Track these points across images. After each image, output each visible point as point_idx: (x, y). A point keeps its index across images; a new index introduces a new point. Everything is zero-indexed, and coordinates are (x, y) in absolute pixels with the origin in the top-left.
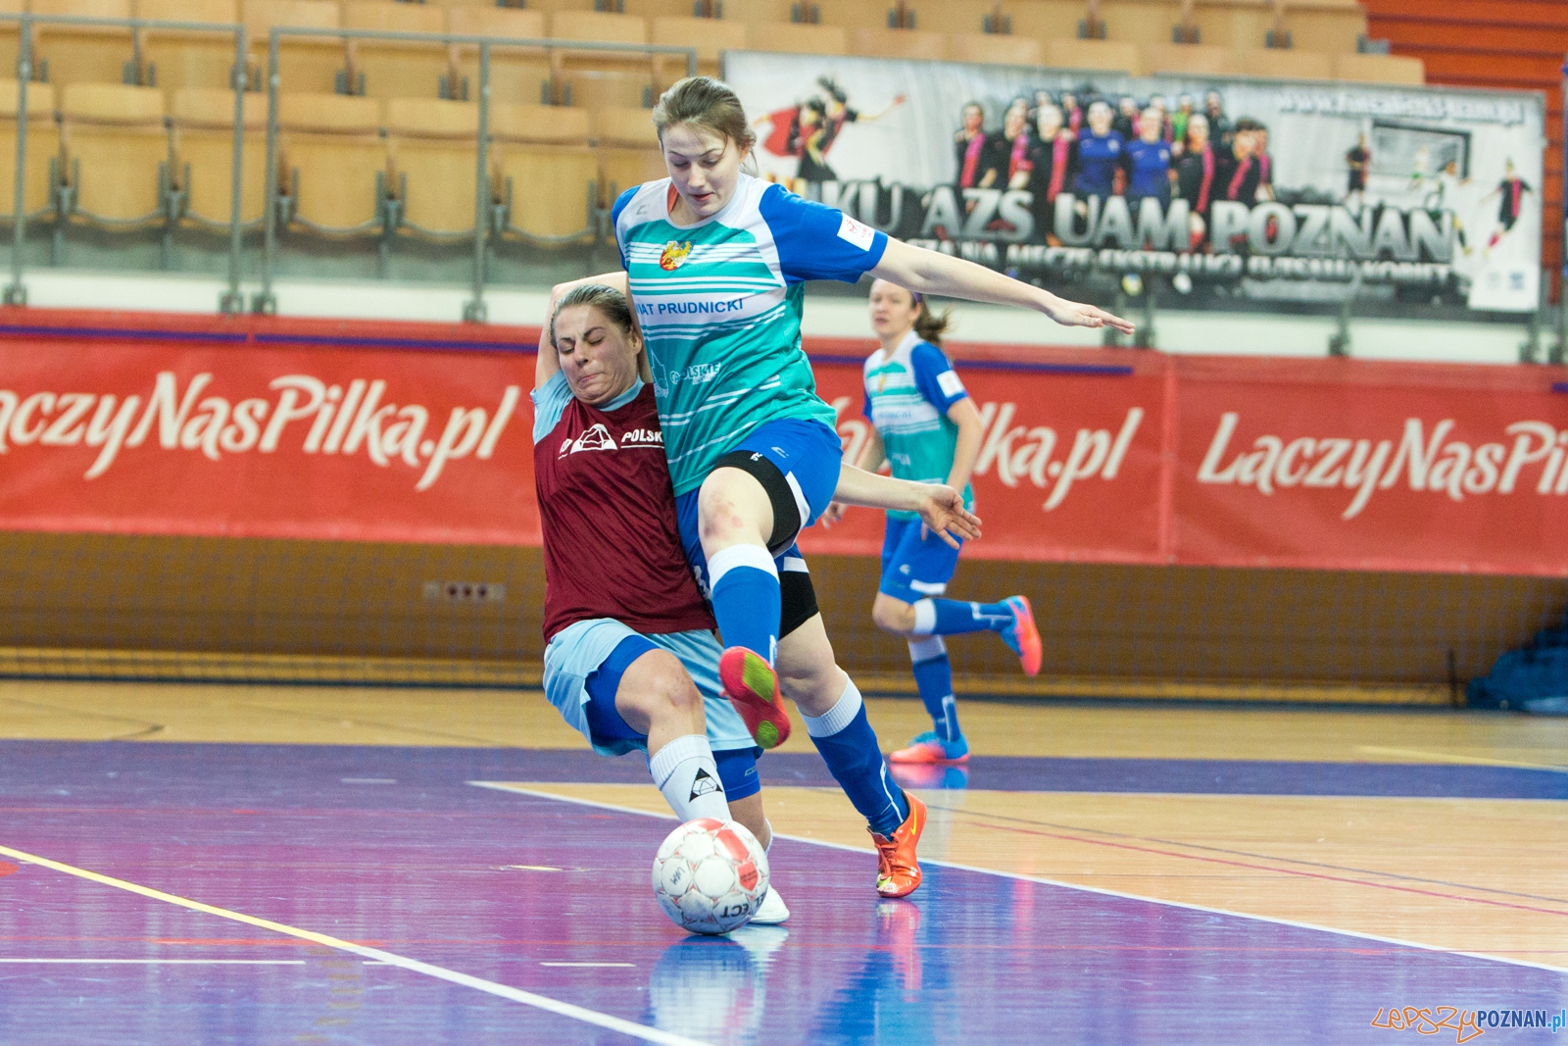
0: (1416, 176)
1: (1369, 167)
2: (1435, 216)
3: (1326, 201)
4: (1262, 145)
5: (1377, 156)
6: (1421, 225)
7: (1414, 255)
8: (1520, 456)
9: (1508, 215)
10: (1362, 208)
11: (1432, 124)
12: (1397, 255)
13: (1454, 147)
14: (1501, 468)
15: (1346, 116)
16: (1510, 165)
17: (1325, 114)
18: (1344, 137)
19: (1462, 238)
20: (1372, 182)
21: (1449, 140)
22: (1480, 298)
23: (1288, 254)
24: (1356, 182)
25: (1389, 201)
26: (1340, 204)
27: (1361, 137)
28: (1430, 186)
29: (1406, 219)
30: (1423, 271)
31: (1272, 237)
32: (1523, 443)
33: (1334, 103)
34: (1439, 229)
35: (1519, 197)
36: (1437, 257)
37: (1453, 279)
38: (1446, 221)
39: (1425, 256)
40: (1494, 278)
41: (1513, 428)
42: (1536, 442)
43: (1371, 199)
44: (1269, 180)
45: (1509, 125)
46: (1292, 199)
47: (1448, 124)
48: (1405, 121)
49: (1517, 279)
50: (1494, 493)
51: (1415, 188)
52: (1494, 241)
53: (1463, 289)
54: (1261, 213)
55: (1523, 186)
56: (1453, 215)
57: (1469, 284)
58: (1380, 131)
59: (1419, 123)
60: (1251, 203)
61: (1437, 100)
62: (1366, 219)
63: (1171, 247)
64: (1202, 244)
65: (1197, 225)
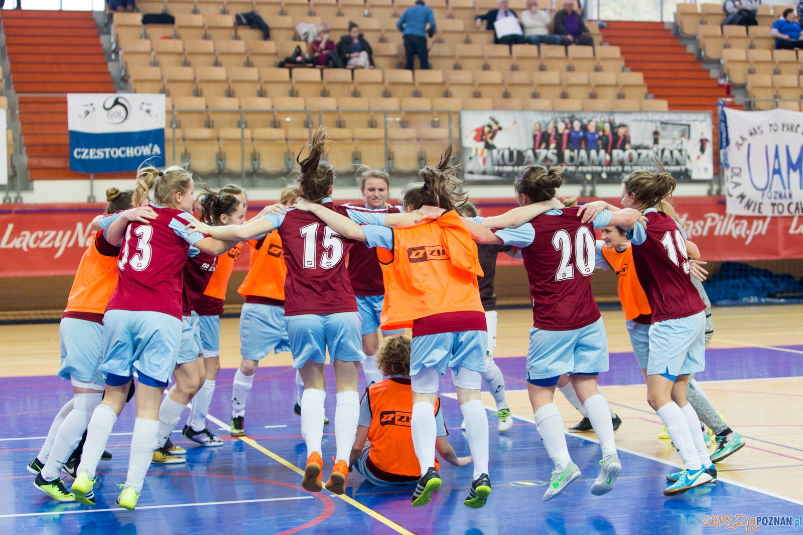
0: (674, 139)
1: (660, 137)
2: (680, 151)
3: (647, 148)
4: (627, 132)
5: (662, 133)
6: (676, 154)
7: (674, 163)
8: (709, 224)
9: (702, 150)
10: (658, 149)
11: (678, 122)
12: (669, 163)
13: (685, 129)
14: (703, 228)
15: (652, 121)
16: (702, 134)
17: (646, 121)
18: (652, 128)
19: (689, 157)
20: (661, 141)
21: (684, 127)
22: (695, 176)
23: (636, 165)
24: (656, 142)
25: (666, 147)
26: (651, 149)
27: (657, 127)
28: (678, 142)
29: (671, 152)
30: (677, 168)
31: (631, 160)
32: (709, 220)
33: (648, 117)
34: (682, 155)
35: (705, 144)
36: (682, 163)
37: (687, 170)
38: (684, 152)
39: (678, 163)
40: (699, 169)
41: (706, 215)
42: (713, 219)
43: (660, 147)
44: (629, 142)
45: (702, 121)
46: (636, 148)
47: (683, 122)
48: (671, 122)
49: (706, 169)
50: (701, 236)
51: (674, 142)
52: (698, 158)
53: (690, 173)
54: (627, 153)
55: (707, 140)
56: (686, 150)
57: (691, 171)
58: (663, 126)
59: (674, 122)
60: (624, 150)
61: (679, 115)
62: (660, 153)
63: (600, 165)
64: (610, 163)
65: (608, 157)
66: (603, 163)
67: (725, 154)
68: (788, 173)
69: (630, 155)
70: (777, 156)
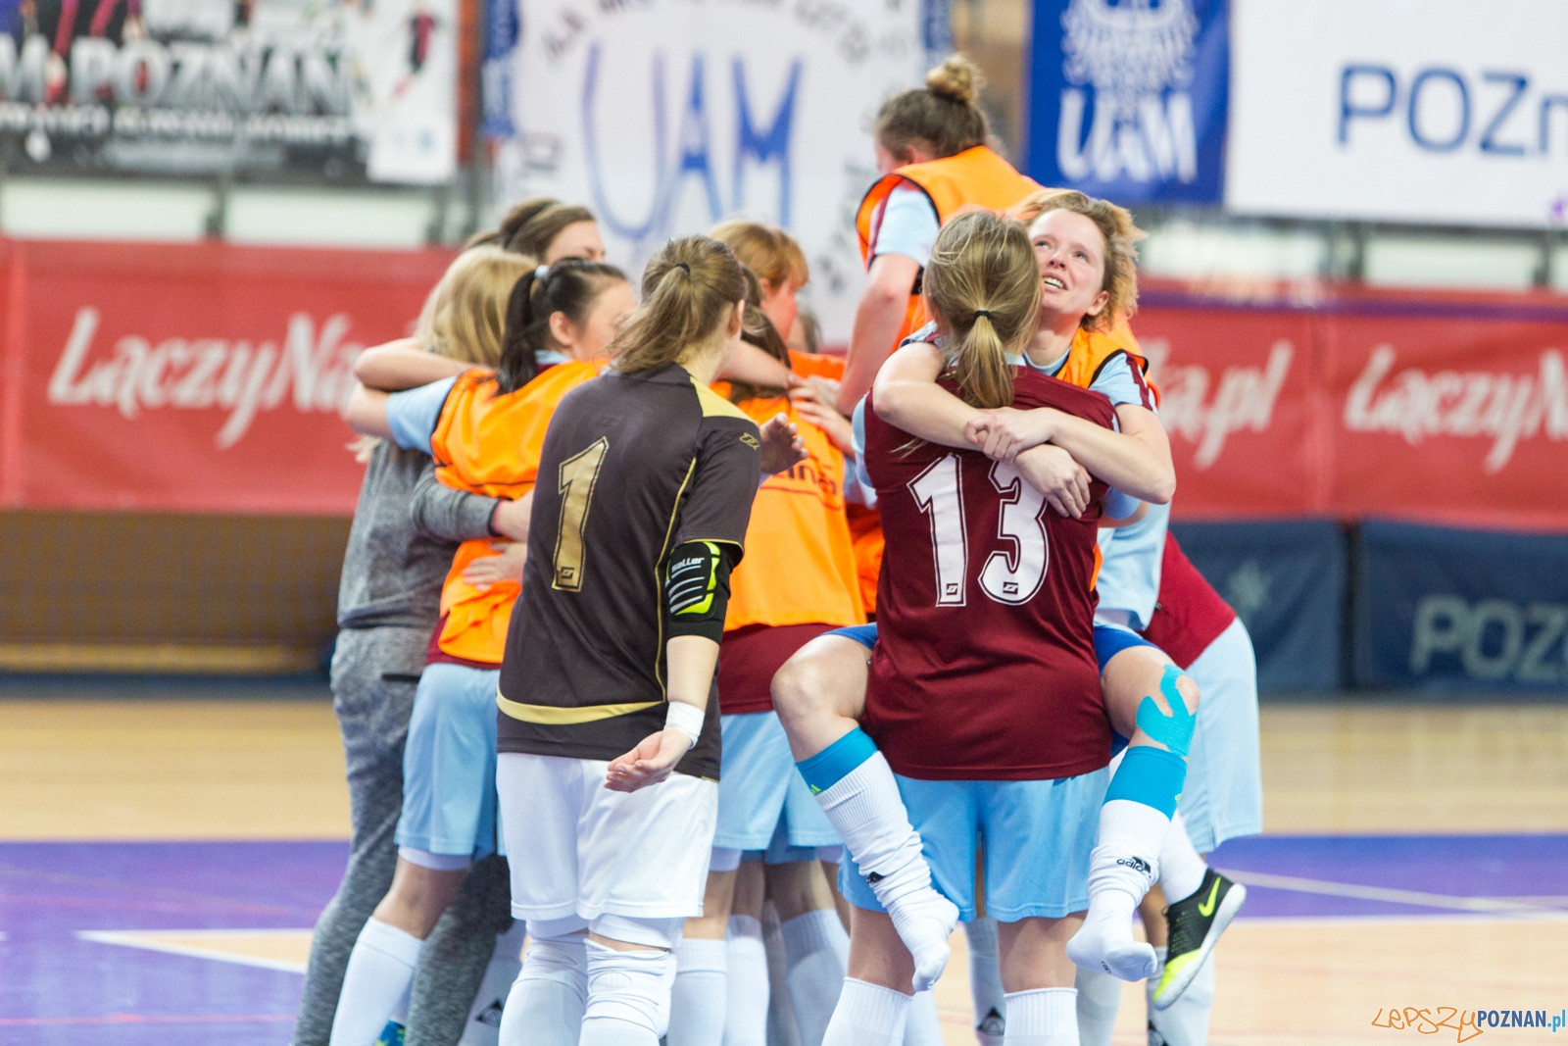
2: (333, 60)
3: (206, 40)
6: (316, 71)
7: (305, 105)
9: (417, 57)
10: (249, 48)
12: (288, 107)
19: (363, 86)
20: (261, 19)
22: (383, 164)
23: (163, 105)
24: (242, 19)
25: (281, 42)
26: (223, 43)
28: (326, 24)
30: (316, 129)
31: (142, 83)
34: (336, 75)
35: (431, 36)
36: (335, 110)
37: (352, 141)
38: (345, 66)
39: (319, 109)
40: (400, 137)
43: (258, 38)
44: (139, 15)
46: (167, 37)
49: (427, 139)
51: (309, 25)
52: (400, 90)
53: (363, 153)
54: (129, 55)
55: (436, 23)
56: (353, 58)
57: (370, 147)
60: (119, 42)
62: (254, 63)
63: (25, 97)
64: (62, 96)
65: (55, 71)
66: (38, 92)
67: (506, 82)
68: (738, 170)
69: (143, 70)
70: (696, 100)
